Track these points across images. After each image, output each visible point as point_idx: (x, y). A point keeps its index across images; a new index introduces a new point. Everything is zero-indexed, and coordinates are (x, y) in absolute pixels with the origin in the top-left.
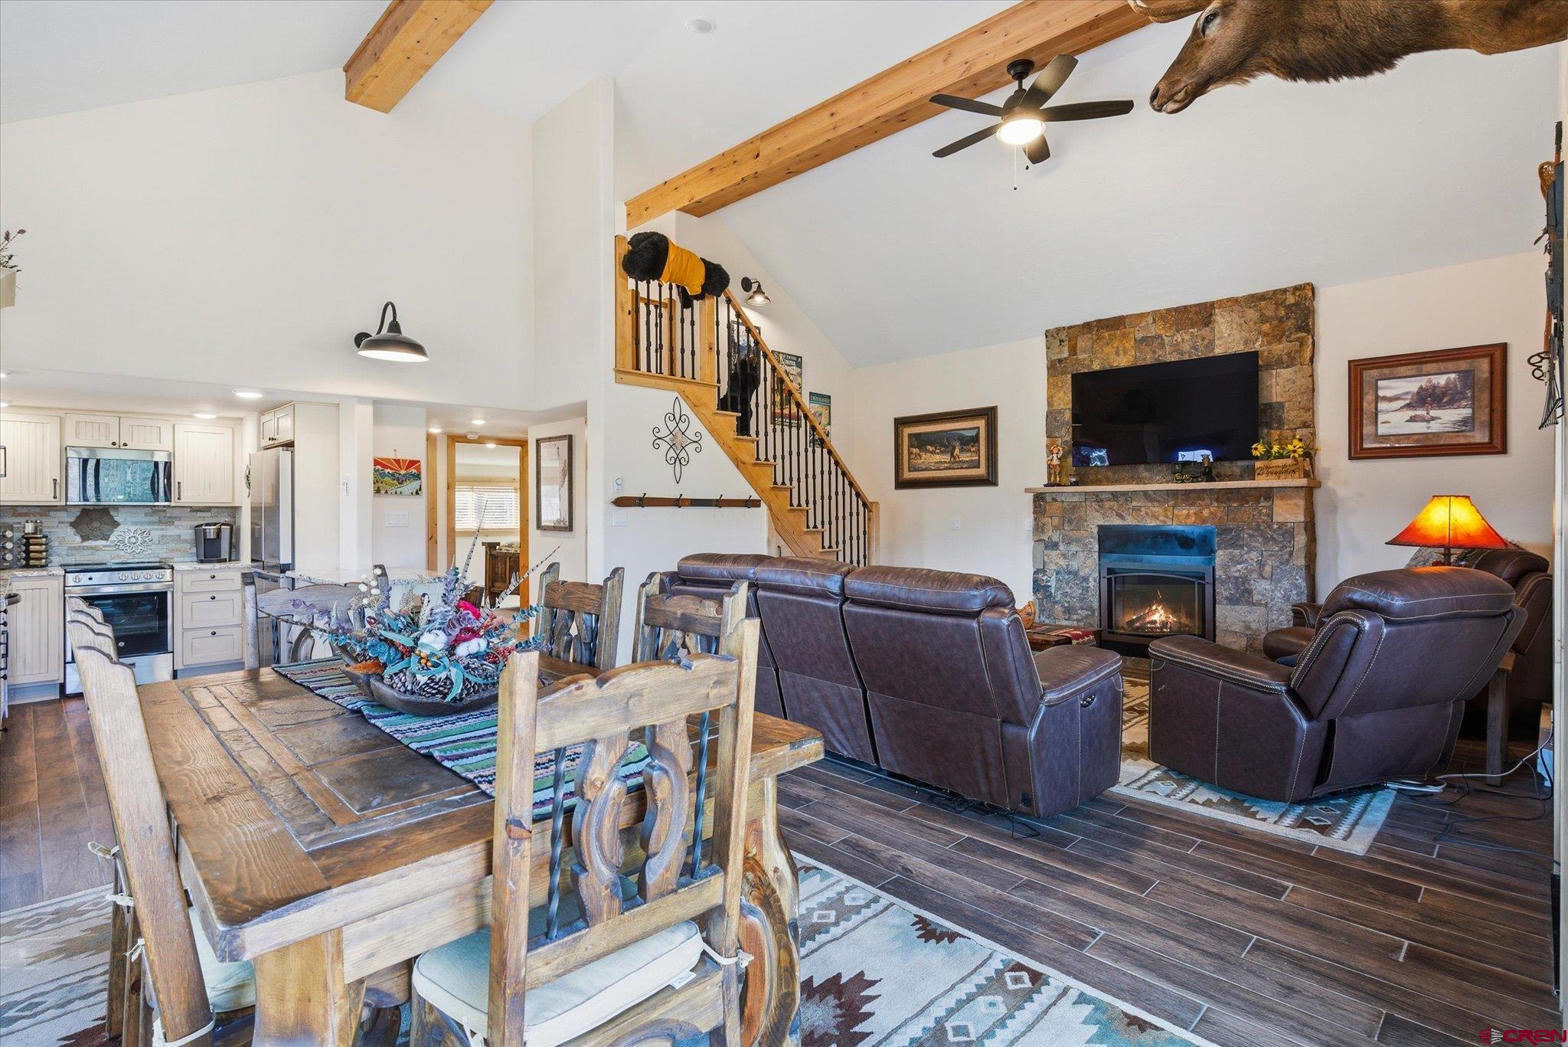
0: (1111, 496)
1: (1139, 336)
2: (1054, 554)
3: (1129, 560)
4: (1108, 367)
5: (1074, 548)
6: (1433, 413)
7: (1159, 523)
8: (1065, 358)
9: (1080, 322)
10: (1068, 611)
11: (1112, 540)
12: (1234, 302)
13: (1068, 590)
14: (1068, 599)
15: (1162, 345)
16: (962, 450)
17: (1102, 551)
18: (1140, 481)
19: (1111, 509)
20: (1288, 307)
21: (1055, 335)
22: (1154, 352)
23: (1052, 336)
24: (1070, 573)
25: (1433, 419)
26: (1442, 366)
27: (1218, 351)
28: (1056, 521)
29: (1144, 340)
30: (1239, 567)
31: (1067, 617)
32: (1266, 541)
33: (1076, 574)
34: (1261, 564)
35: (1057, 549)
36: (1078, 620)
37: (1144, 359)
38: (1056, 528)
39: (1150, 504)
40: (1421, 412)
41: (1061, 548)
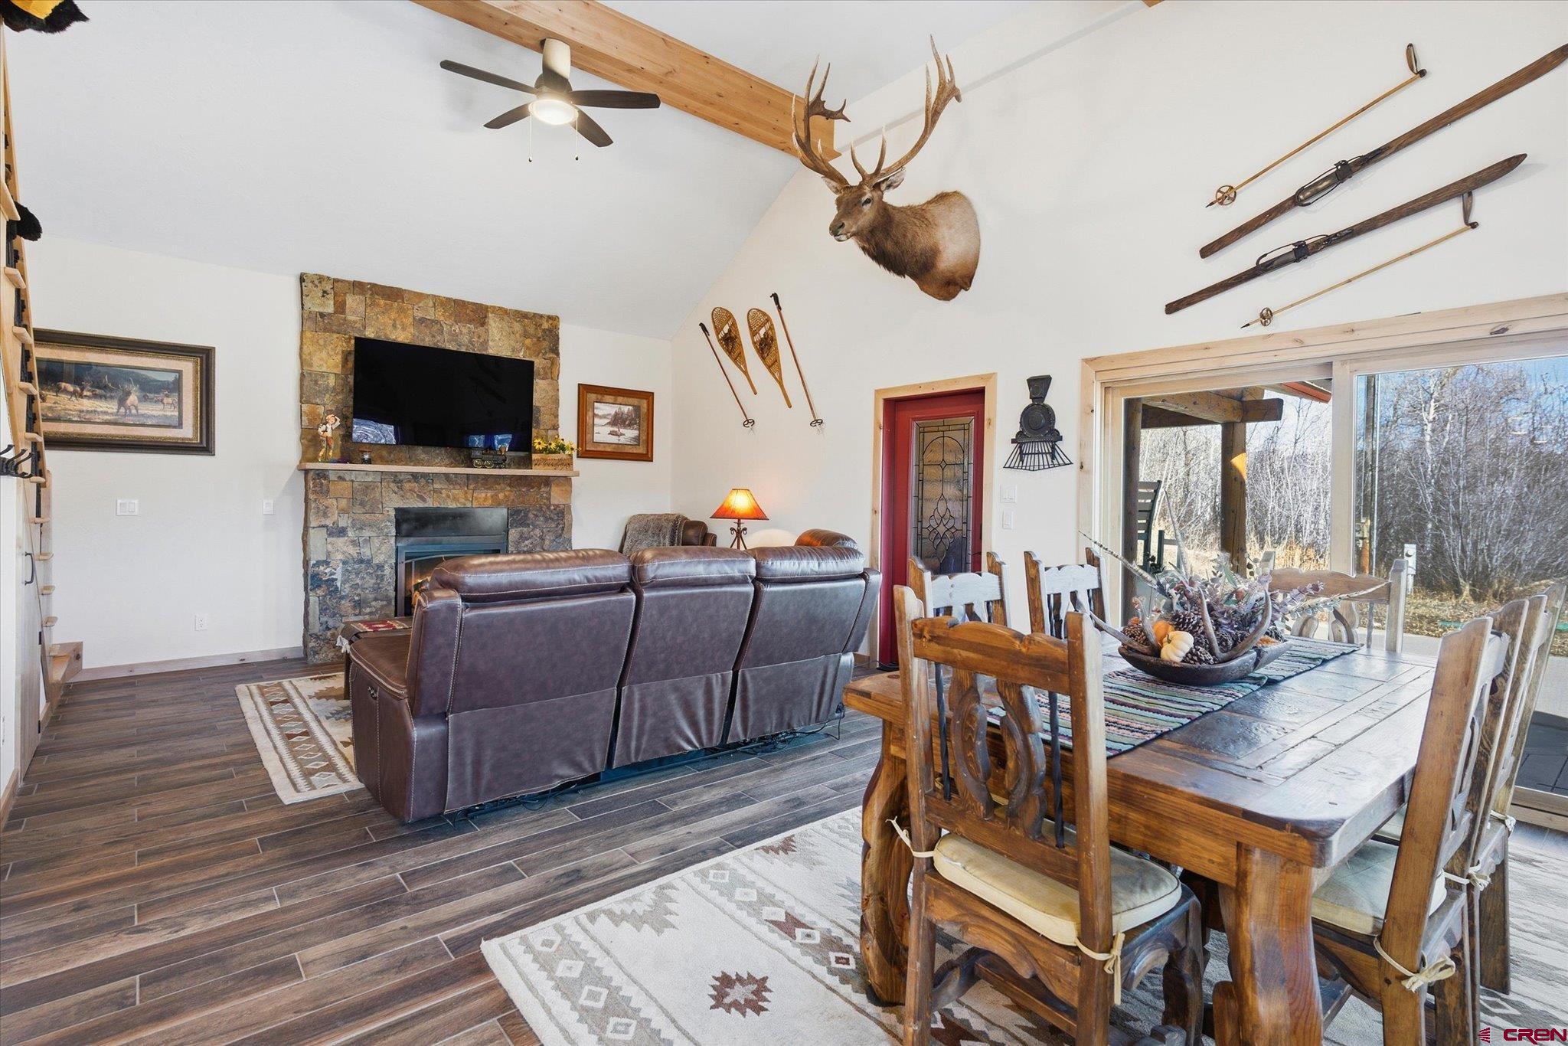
0: (410, 477)
1: (419, 315)
2: (340, 541)
3: (427, 543)
4: (383, 338)
5: (366, 533)
6: (622, 431)
7: (459, 505)
8: (329, 314)
9: (351, 278)
10: (359, 604)
11: (409, 522)
12: (503, 312)
13: (358, 581)
14: (359, 591)
15: (441, 332)
16: (144, 399)
17: (399, 534)
18: (418, 463)
19: (412, 490)
20: (544, 330)
21: (316, 282)
22: (433, 336)
23: (313, 282)
24: (361, 561)
25: (622, 434)
26: (626, 399)
27: (491, 352)
28: (343, 503)
29: (422, 320)
30: (526, 542)
31: (357, 611)
32: (547, 519)
33: (369, 562)
34: (542, 538)
35: (344, 535)
36: (371, 613)
37: (423, 340)
38: (344, 511)
39: (451, 487)
40: (616, 429)
41: (350, 534)
